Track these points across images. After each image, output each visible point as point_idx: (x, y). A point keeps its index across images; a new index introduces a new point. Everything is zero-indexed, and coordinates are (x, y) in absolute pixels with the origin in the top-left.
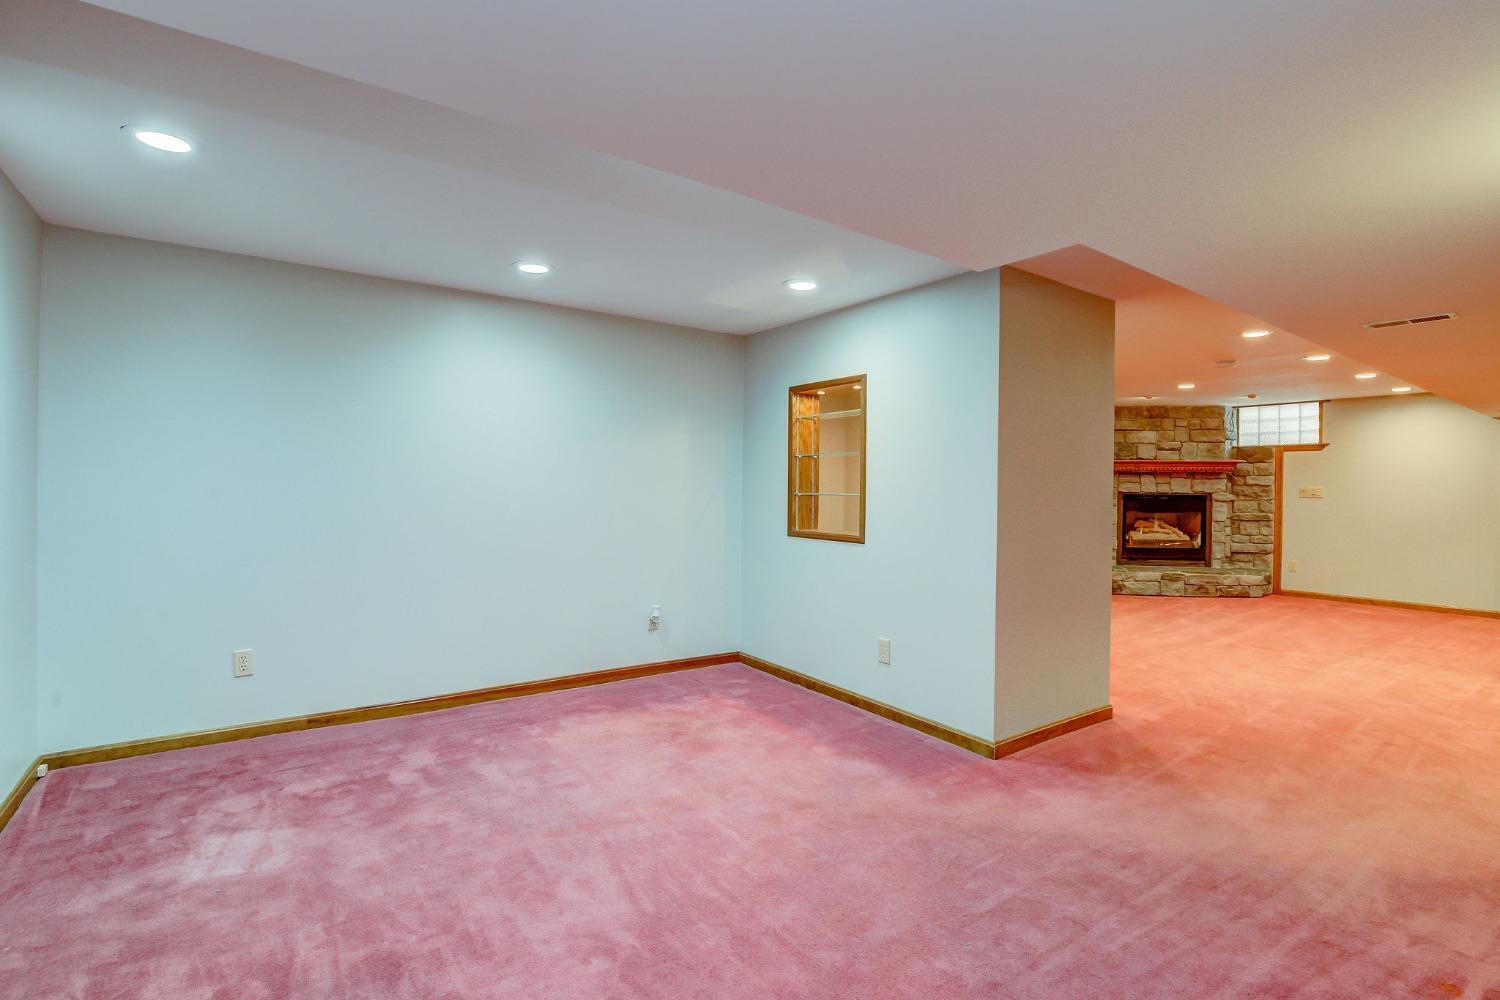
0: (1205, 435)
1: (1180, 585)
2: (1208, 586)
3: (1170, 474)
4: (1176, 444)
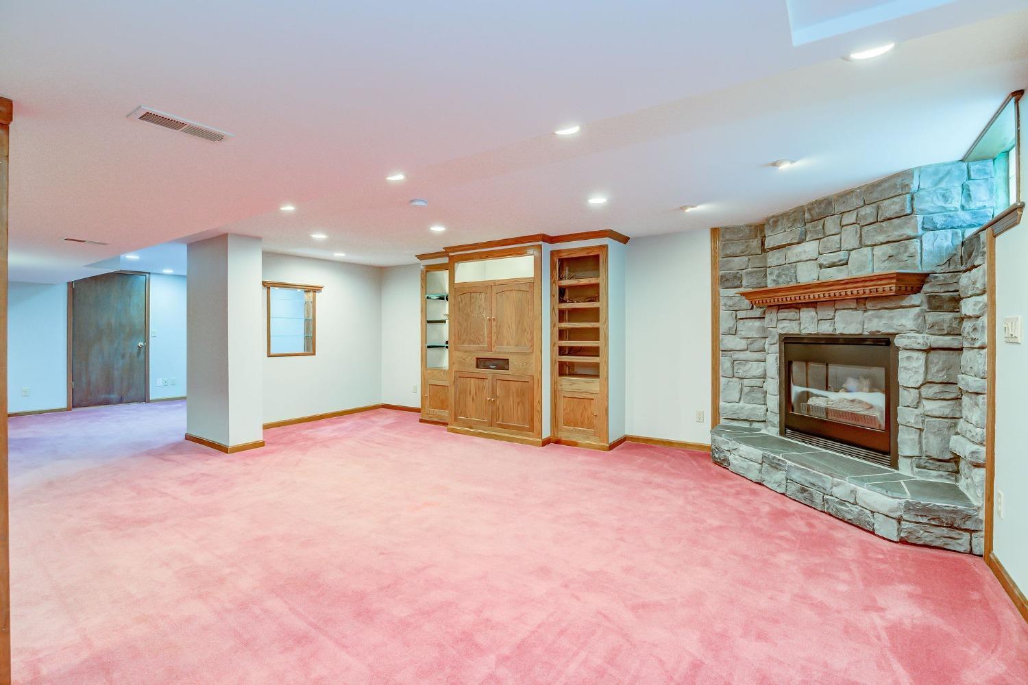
0: (882, 231)
1: (780, 476)
3: (832, 302)
4: (842, 255)
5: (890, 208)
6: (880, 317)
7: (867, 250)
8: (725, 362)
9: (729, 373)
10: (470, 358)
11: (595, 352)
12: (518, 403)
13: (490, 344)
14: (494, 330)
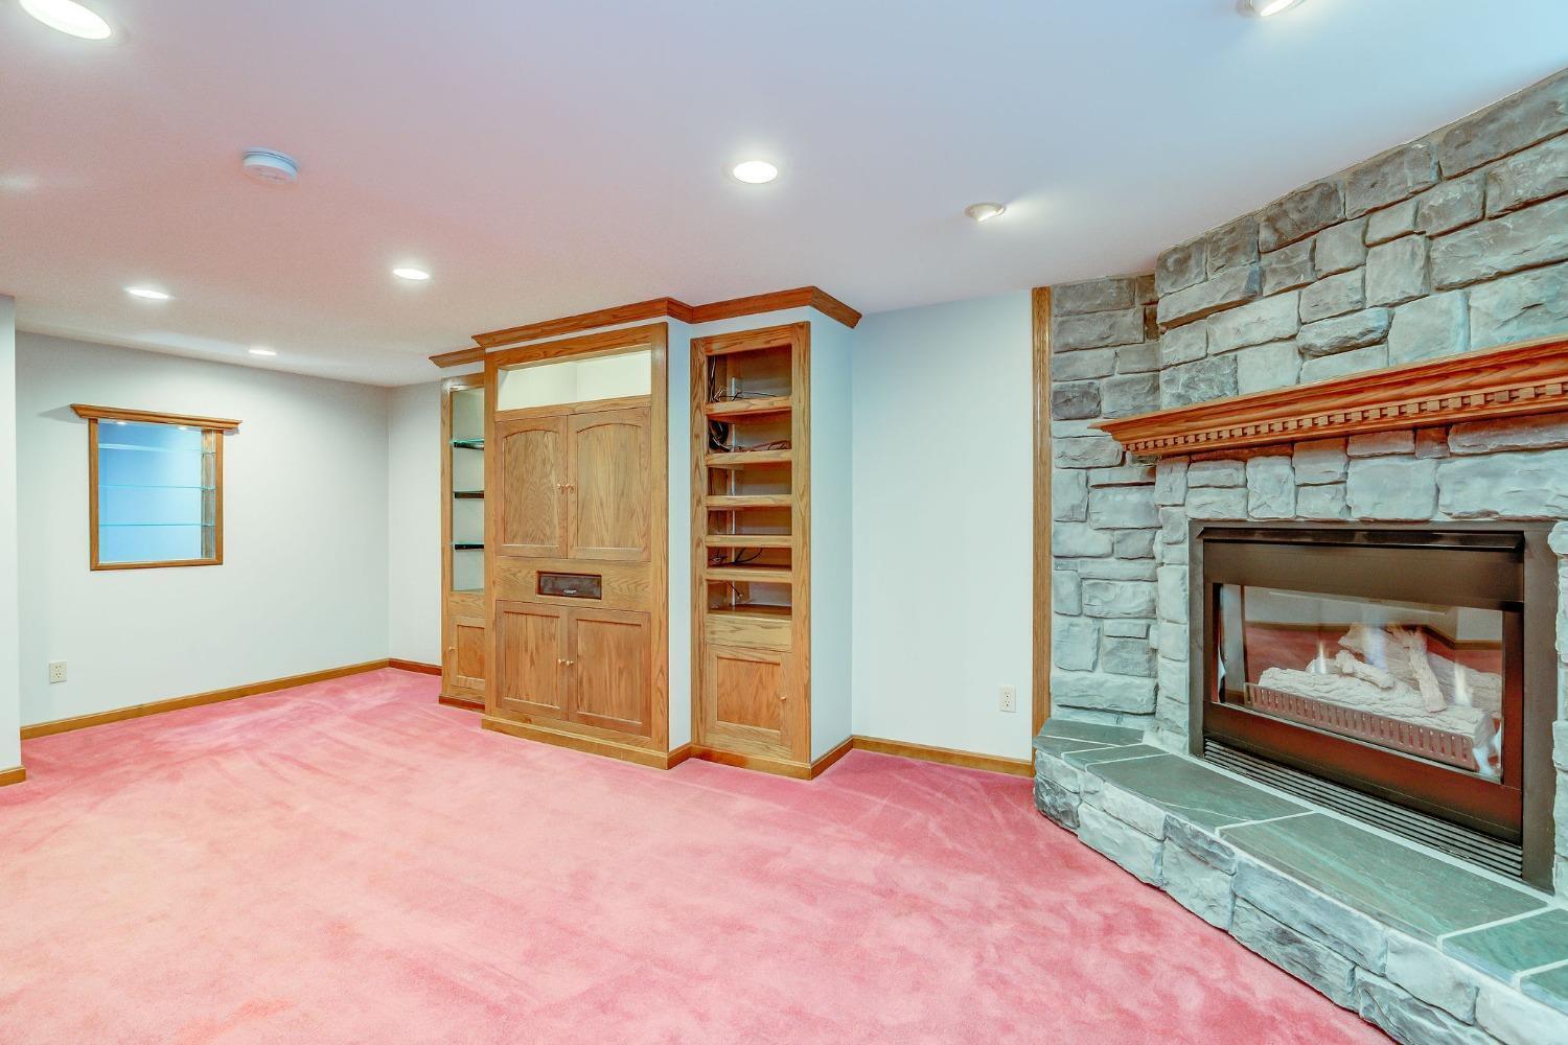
1: (1214, 883)
2: (1317, 944)
3: (1341, 442)
6: (1496, 475)
7: (1449, 300)
8: (1063, 582)
9: (1073, 607)
10: (525, 572)
11: (781, 559)
12: (621, 672)
13: (564, 541)
14: (572, 510)
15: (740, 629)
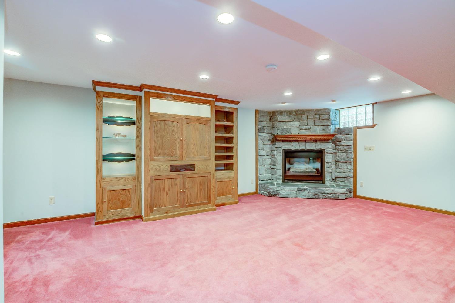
0: (321, 122)
1: (306, 193)
2: (318, 194)
3: (305, 141)
4: (308, 127)
5: (325, 117)
6: (321, 145)
7: (317, 127)
8: (260, 159)
9: (262, 164)
10: (164, 166)
13: (182, 155)
15: (223, 174)
